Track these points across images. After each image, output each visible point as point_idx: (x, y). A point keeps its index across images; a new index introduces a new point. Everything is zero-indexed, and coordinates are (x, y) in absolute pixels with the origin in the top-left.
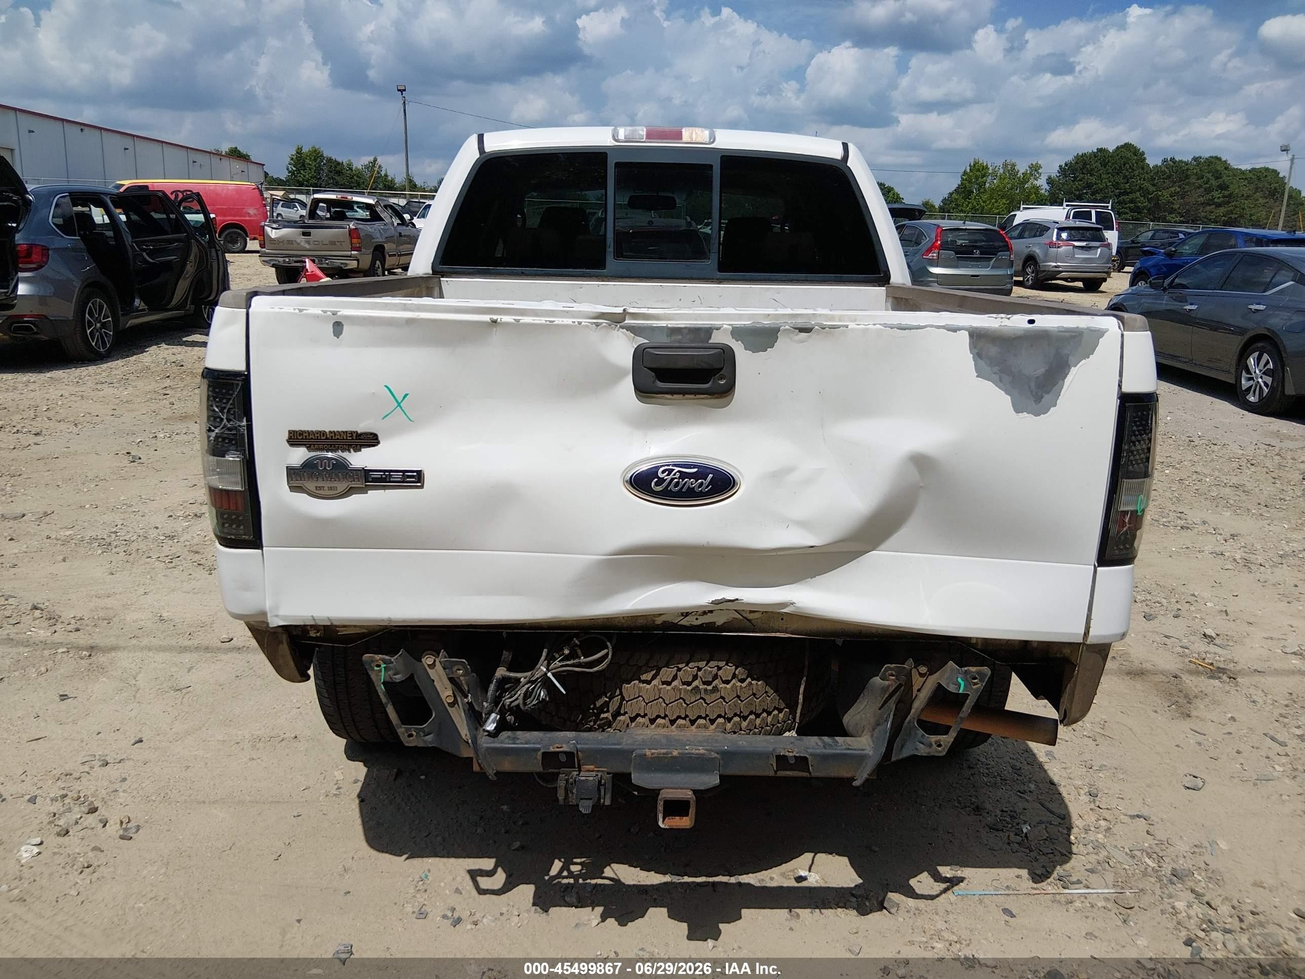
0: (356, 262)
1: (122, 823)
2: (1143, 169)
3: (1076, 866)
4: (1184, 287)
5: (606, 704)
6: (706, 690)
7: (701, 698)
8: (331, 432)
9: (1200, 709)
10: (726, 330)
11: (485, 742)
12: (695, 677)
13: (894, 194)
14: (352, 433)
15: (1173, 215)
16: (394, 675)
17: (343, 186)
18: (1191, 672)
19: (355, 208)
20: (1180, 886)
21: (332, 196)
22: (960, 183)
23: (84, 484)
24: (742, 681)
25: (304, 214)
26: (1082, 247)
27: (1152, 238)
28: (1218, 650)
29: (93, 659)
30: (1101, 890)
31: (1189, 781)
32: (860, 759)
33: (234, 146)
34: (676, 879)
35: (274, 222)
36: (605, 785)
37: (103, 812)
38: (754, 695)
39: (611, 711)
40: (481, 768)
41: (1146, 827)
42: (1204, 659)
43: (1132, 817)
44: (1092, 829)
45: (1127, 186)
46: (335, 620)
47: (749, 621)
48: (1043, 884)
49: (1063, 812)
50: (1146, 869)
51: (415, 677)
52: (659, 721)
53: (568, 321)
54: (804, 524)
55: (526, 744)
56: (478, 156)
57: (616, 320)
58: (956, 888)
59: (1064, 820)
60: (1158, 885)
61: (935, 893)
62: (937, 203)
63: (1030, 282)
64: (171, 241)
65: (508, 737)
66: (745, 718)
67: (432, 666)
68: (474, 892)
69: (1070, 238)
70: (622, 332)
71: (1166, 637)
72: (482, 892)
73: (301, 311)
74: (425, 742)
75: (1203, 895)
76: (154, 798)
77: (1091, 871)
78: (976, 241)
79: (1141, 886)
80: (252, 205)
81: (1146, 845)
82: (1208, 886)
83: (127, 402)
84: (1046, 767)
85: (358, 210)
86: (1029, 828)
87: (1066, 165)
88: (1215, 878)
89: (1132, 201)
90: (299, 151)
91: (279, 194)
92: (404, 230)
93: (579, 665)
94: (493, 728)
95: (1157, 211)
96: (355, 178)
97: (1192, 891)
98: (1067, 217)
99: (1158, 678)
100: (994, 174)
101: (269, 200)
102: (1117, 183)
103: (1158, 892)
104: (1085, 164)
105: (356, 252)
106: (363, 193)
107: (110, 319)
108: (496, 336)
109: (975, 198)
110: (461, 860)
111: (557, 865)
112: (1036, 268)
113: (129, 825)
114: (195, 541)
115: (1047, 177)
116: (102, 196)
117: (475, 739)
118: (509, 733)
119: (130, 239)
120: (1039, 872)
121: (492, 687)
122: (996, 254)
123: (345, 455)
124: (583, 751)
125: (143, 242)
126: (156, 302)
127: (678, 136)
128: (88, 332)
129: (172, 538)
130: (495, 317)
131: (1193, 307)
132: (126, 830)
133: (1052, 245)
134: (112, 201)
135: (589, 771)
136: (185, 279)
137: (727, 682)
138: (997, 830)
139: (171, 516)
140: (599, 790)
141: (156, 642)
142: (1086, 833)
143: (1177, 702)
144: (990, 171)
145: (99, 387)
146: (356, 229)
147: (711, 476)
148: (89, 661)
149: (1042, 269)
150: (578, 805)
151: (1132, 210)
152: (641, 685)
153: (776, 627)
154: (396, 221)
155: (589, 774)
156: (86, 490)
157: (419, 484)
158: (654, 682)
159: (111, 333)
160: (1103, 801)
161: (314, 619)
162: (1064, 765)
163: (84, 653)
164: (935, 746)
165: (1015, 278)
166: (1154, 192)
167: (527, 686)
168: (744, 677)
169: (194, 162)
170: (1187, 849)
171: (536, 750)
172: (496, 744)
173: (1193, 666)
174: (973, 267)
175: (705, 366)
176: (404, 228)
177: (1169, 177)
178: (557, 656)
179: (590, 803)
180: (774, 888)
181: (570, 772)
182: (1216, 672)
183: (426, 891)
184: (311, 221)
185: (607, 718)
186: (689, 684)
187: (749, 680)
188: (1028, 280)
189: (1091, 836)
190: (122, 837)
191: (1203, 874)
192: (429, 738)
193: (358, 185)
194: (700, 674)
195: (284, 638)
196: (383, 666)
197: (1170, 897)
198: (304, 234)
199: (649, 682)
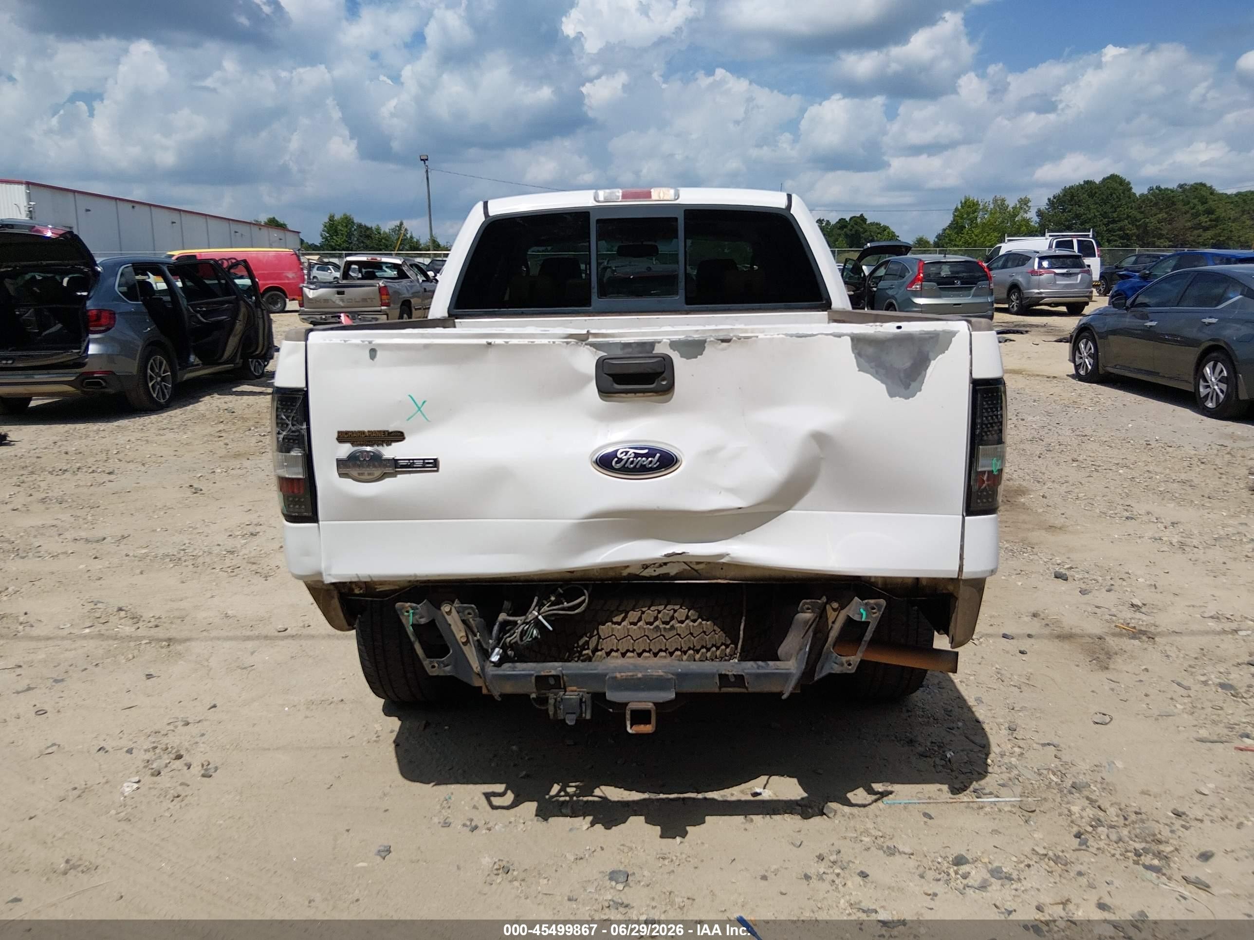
0: (385, 316)
1: (203, 765)
2: (1130, 198)
3: (989, 782)
4: (1145, 305)
5: (587, 643)
6: (665, 628)
7: (661, 635)
8: (369, 432)
9: (1118, 663)
10: (665, 342)
11: (491, 670)
12: (656, 619)
13: (889, 233)
14: (384, 432)
15: (1162, 241)
16: (420, 618)
17: (372, 249)
18: (1114, 635)
19: (384, 268)
20: (1078, 795)
21: (363, 258)
22: (952, 219)
23: (154, 512)
24: (694, 621)
25: (338, 276)
26: (1063, 274)
27: (1135, 262)
28: (1144, 617)
29: (171, 648)
30: (1009, 798)
31: (1098, 718)
32: (786, 676)
33: (272, 217)
34: (653, 796)
35: (312, 283)
36: (585, 702)
37: (187, 758)
38: (704, 632)
39: (591, 647)
40: (488, 690)
41: (1055, 752)
42: (1128, 624)
43: (1044, 745)
44: (1007, 754)
45: (1115, 215)
46: (374, 577)
47: (696, 571)
48: (961, 795)
49: (984, 742)
50: (1050, 783)
51: (436, 621)
52: (629, 654)
53: (545, 341)
54: (732, 491)
55: (523, 670)
56: (483, 219)
57: (582, 339)
58: (885, 799)
59: (985, 748)
60: (1059, 795)
61: (867, 803)
62: (932, 239)
63: (1016, 309)
64: (223, 303)
65: (510, 667)
66: (698, 651)
67: (449, 613)
68: (488, 808)
69: (1051, 266)
70: (587, 348)
71: (1097, 607)
72: (494, 808)
73: (345, 341)
74: (444, 671)
75: (1096, 801)
76: (228, 747)
77: (1003, 785)
78: (958, 273)
79: (1043, 796)
80: (290, 269)
81: (1053, 765)
82: (1101, 794)
83: (187, 444)
84: (974, 709)
85: (387, 270)
86: (952, 754)
87: (1054, 198)
88: (1107, 788)
89: (1120, 229)
90: (331, 219)
91: (315, 258)
92: (427, 285)
93: (563, 609)
94: (497, 659)
95: (1146, 237)
96: (383, 241)
97: (1088, 798)
98: (1050, 246)
99: (1084, 640)
100: (985, 209)
101: (306, 264)
102: (1105, 213)
103: (1058, 800)
104: (1072, 196)
105: (385, 308)
106: (391, 254)
107: (169, 373)
108: (492, 354)
109: (968, 233)
110: (478, 786)
111: (556, 788)
112: (1020, 295)
113: (209, 767)
114: (252, 555)
115: (1036, 210)
116: (161, 265)
117: (483, 668)
118: (510, 664)
119: (185, 302)
120: (957, 786)
121: (496, 628)
122: (976, 284)
123: (380, 448)
124: (567, 675)
125: (199, 305)
126: (209, 357)
127: (648, 195)
128: (150, 385)
129: (232, 552)
130: (490, 340)
131: (1154, 324)
132: (206, 770)
133: (1034, 273)
134: (170, 270)
135: (573, 691)
136: (235, 336)
137: (682, 622)
138: (926, 757)
139: (230, 535)
140: (581, 706)
141: (224, 633)
142: (1002, 757)
143: (1098, 658)
144: (981, 207)
145: (161, 432)
146: (385, 286)
147: (658, 455)
148: (169, 649)
149: (1026, 296)
150: (564, 720)
151: (1121, 238)
152: (614, 626)
153: (718, 576)
154: (421, 278)
155: (572, 694)
156: (156, 517)
157: (435, 469)
158: (623, 624)
159: (170, 386)
160: (1019, 734)
161: (358, 577)
162: (990, 708)
163: (164, 643)
164: (846, 665)
165: (996, 305)
166: (1141, 219)
167: (522, 626)
168: (696, 617)
169: (236, 232)
170: (1088, 767)
171: (531, 675)
172: (500, 671)
173: (1118, 630)
174: (954, 296)
175: (650, 371)
176: (429, 284)
177: (1156, 204)
178: (545, 603)
179: (574, 717)
180: (734, 802)
181: (558, 693)
182: (1137, 634)
183: (449, 807)
184: (344, 282)
185: (588, 654)
186: (651, 624)
187: (700, 620)
188: (1013, 307)
189: (1006, 760)
190: (203, 776)
191: (1099, 786)
192: (448, 668)
193: (387, 248)
194: (660, 616)
195: (335, 594)
196: (411, 611)
197: (1068, 803)
198: (339, 293)
199: (619, 624)
